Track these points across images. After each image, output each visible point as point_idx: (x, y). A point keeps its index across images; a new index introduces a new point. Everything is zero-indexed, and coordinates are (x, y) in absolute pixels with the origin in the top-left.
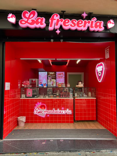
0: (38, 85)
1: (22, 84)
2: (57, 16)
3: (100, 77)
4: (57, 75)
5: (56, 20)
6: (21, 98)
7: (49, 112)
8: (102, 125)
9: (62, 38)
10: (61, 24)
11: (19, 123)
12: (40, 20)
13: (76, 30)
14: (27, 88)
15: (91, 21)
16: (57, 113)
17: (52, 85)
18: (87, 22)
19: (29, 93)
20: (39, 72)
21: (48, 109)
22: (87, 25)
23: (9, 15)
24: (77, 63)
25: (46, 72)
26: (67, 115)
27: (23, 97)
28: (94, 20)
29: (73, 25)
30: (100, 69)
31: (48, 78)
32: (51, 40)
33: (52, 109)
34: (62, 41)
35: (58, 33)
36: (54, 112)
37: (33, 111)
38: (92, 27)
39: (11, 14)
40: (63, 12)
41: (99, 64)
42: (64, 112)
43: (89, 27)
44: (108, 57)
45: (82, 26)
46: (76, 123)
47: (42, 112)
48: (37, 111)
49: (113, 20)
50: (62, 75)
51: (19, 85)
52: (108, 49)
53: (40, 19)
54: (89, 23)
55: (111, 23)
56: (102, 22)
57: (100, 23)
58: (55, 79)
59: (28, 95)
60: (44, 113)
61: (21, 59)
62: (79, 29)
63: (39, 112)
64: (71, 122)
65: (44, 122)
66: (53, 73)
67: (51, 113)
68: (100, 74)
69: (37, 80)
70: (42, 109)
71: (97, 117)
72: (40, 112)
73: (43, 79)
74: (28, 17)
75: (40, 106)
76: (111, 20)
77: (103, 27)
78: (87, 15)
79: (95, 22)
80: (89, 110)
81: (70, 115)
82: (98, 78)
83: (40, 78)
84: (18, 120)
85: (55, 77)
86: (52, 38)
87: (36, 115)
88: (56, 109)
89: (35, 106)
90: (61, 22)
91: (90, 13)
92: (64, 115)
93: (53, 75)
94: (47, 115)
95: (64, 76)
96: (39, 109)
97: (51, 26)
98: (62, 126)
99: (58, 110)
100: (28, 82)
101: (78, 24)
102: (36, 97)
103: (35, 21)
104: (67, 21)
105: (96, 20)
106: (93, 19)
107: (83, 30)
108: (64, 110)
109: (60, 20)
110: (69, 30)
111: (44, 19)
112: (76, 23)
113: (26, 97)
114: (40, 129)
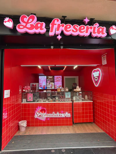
0: (38, 88)
1: (23, 89)
2: (58, 21)
3: (97, 82)
4: (55, 79)
5: (57, 25)
6: (22, 103)
7: (49, 116)
8: (99, 127)
9: (62, 45)
10: (63, 29)
11: (20, 128)
12: (39, 25)
13: (78, 36)
14: (28, 93)
15: (93, 27)
16: (57, 116)
17: (51, 87)
18: (90, 28)
19: (30, 98)
20: (39, 76)
21: (49, 113)
22: (90, 30)
23: (5, 19)
24: (74, 68)
25: (46, 76)
26: (66, 118)
27: (24, 101)
28: (97, 25)
29: (75, 31)
30: (96, 74)
31: (47, 81)
32: (51, 47)
33: (52, 113)
34: (62, 47)
35: (59, 39)
36: (54, 116)
37: (34, 114)
38: (94, 33)
39: (8, 18)
40: (64, 17)
41: (96, 70)
42: (63, 115)
43: (92, 32)
44: (106, 63)
45: (84, 32)
46: (74, 126)
47: (42, 116)
48: (38, 115)
49: (115, 26)
50: (59, 79)
51: (20, 90)
52: (106, 56)
53: (40, 23)
54: (91, 28)
55: (113, 29)
56: (105, 28)
57: (103, 29)
58: (54, 82)
59: (29, 100)
60: (44, 117)
61: (21, 66)
62: (82, 34)
63: (39, 116)
64: (70, 125)
65: (44, 125)
66: (51, 77)
67: (51, 116)
68: (96, 79)
69: (37, 84)
70: (42, 113)
71: (94, 119)
72: (41, 116)
73: (43, 82)
74: (26, 22)
75: (40, 110)
76: (113, 26)
77: (105, 33)
78: (89, 21)
79: (98, 27)
80: (86, 113)
81: (69, 118)
82: (95, 83)
83: (40, 82)
84: (19, 125)
85: (53, 81)
86: (52, 45)
87: (37, 119)
88: (56, 113)
89: (36, 110)
90: (63, 27)
91: (92, 19)
92: (63, 118)
93: (51, 78)
94: (47, 118)
95: (61, 80)
96: (39, 113)
97: (52, 31)
98: (62, 129)
99: (58, 113)
100: (29, 87)
101: (80, 29)
102: (36, 101)
103: (35, 25)
104: (68, 27)
105: (99, 25)
106: (95, 25)
107: (86, 35)
108: (64, 113)
109: (61, 25)
110: (71, 36)
111: (44, 24)
112: (78, 28)
113: (27, 101)
114: (41, 134)
